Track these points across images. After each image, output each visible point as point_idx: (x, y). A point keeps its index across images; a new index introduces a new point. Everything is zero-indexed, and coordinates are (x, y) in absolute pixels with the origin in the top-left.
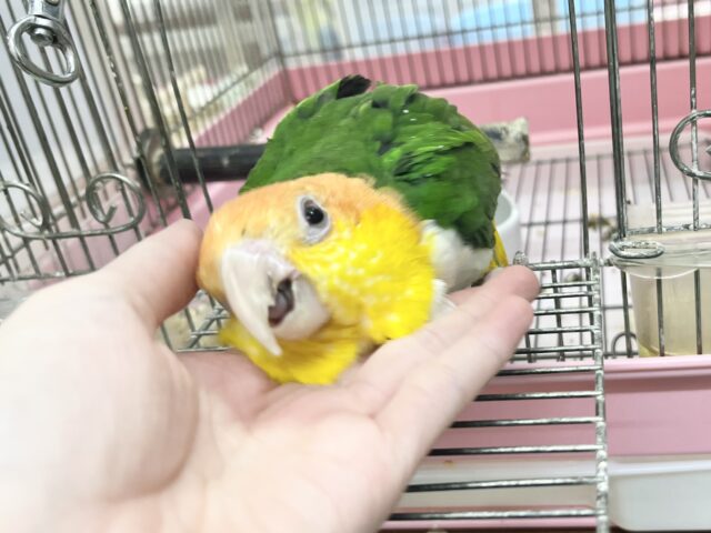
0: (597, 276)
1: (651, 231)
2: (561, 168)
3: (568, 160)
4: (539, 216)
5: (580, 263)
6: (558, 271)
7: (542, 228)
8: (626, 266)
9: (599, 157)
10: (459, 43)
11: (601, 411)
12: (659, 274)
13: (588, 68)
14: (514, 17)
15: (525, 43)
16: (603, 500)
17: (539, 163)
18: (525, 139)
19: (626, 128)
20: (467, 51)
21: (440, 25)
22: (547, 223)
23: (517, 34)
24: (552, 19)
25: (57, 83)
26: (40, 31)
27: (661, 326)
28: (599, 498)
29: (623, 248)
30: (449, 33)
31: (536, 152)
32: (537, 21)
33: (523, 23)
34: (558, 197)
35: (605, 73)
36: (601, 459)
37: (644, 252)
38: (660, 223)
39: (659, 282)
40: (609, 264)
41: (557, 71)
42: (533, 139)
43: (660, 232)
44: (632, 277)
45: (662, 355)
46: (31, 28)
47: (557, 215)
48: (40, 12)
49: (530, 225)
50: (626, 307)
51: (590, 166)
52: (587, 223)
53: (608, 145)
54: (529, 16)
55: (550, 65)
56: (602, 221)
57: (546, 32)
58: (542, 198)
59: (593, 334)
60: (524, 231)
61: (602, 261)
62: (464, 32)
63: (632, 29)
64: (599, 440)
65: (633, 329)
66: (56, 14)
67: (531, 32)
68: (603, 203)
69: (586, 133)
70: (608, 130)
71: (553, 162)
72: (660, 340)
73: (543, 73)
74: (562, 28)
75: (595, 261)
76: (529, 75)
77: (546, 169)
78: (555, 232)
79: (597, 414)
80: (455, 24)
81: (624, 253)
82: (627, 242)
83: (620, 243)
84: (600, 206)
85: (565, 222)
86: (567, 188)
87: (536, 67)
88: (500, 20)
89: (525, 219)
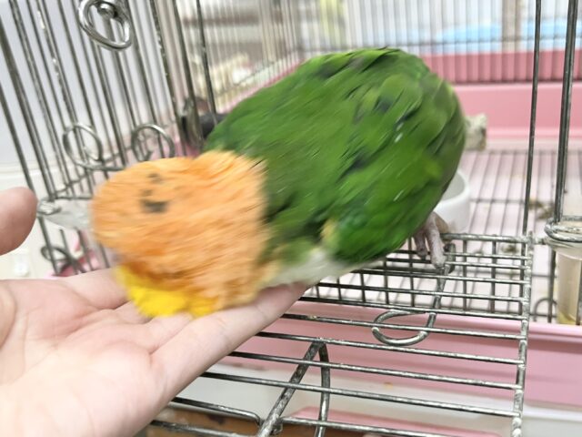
0: (531, 252)
2: (510, 158)
3: (516, 153)
4: (488, 195)
5: (518, 239)
6: (498, 244)
7: (488, 205)
8: (557, 246)
9: (541, 153)
10: (440, 51)
11: (521, 378)
13: (544, 80)
14: (487, 35)
15: (493, 56)
17: (492, 153)
18: (483, 132)
20: (445, 58)
21: (427, 36)
22: (493, 201)
23: (487, 48)
24: (517, 39)
25: (116, 49)
26: (105, 6)
27: (580, 299)
29: (556, 231)
30: (433, 43)
31: (491, 143)
32: (504, 39)
33: (492, 40)
34: (504, 181)
35: (559, 86)
36: (517, 426)
37: (575, 237)
40: (543, 242)
42: (490, 132)
44: (562, 257)
45: (578, 323)
46: (98, 3)
47: (502, 195)
49: (479, 201)
50: (552, 277)
52: (528, 204)
54: (498, 34)
55: (510, 75)
56: (538, 205)
57: (510, 48)
58: (491, 180)
59: (521, 305)
60: (473, 205)
61: (537, 240)
62: (444, 43)
64: (517, 407)
67: (498, 47)
68: (544, 190)
69: (537, 132)
71: (504, 153)
72: (578, 311)
73: (504, 81)
74: (526, 46)
75: (532, 239)
76: (493, 81)
77: (497, 158)
78: (499, 209)
79: (517, 382)
80: (439, 37)
81: (557, 236)
82: (561, 226)
83: (555, 227)
84: (538, 192)
85: (507, 202)
86: (512, 174)
87: (499, 76)
88: (474, 36)
89: (476, 196)
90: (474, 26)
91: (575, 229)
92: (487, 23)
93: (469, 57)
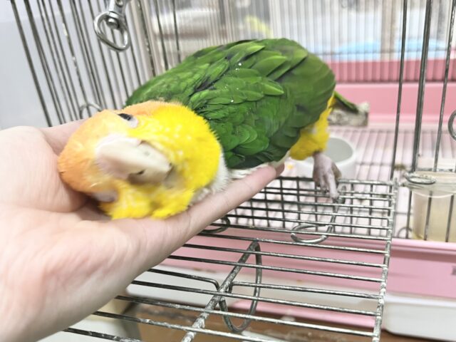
0: (396, 191)
1: (430, 170)
2: (384, 135)
3: (388, 132)
4: (368, 160)
5: (387, 183)
6: (374, 186)
7: (368, 167)
8: (413, 188)
9: (406, 132)
10: (337, 59)
11: (387, 262)
12: (431, 194)
13: (407, 81)
14: (370, 49)
15: (374, 63)
16: (381, 308)
17: (372, 131)
18: (366, 114)
19: (424, 117)
20: (341, 65)
21: (328, 49)
22: (372, 164)
23: (370, 58)
24: (391, 51)
25: (118, 50)
26: (111, 20)
27: (427, 223)
28: (379, 307)
29: (413, 177)
30: (332, 54)
31: (371, 125)
32: (382, 51)
33: (374, 52)
34: (380, 151)
35: (416, 86)
37: (424, 181)
38: (436, 166)
39: (430, 199)
40: (403, 185)
41: (390, 81)
42: (371, 117)
43: (435, 171)
44: (417, 195)
45: (425, 239)
46: (107, 17)
47: (378, 160)
48: (112, 10)
49: (362, 164)
50: (409, 214)
51: (401, 136)
52: (394, 167)
53: (413, 126)
54: (378, 48)
55: (386, 77)
56: (402, 167)
57: (387, 58)
58: (371, 151)
59: (388, 221)
60: (358, 167)
61: (400, 184)
62: (340, 53)
63: (436, 62)
64: (384, 277)
65: (411, 226)
66: (120, 12)
67: (378, 57)
68: (405, 157)
69: (401, 117)
70: (414, 117)
71: (380, 132)
72: (425, 232)
73: (382, 81)
74: (396, 57)
75: (396, 183)
76: (373, 81)
77: (375, 135)
78: (375, 169)
79: (384, 263)
80: (337, 49)
81: (413, 180)
82: (415, 174)
83: (412, 175)
84: (402, 158)
85: (382, 164)
86: (386, 146)
87: (378, 77)
88: (362, 49)
89: (360, 160)
90: (362, 42)
91: (424, 176)
92: (370, 41)
93: (358, 64)
